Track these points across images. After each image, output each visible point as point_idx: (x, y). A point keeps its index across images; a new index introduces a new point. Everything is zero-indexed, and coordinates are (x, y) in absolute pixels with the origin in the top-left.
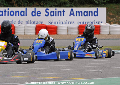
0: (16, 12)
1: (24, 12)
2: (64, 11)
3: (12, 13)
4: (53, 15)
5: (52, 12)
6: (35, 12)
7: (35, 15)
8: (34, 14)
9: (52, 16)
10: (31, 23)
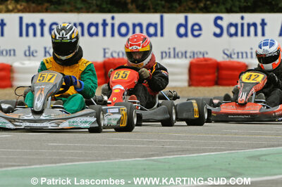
0: (134, 26)
1: (155, 26)
2: (263, 24)
3: (123, 30)
4: (236, 34)
5: (231, 25)
6: (186, 26)
7: (186, 35)
8: (182, 30)
9: (231, 35)
10: (176, 56)
